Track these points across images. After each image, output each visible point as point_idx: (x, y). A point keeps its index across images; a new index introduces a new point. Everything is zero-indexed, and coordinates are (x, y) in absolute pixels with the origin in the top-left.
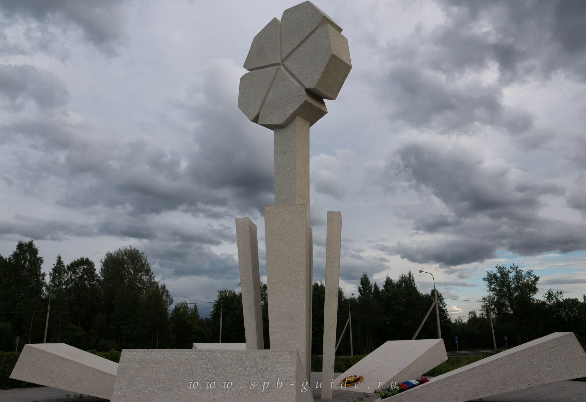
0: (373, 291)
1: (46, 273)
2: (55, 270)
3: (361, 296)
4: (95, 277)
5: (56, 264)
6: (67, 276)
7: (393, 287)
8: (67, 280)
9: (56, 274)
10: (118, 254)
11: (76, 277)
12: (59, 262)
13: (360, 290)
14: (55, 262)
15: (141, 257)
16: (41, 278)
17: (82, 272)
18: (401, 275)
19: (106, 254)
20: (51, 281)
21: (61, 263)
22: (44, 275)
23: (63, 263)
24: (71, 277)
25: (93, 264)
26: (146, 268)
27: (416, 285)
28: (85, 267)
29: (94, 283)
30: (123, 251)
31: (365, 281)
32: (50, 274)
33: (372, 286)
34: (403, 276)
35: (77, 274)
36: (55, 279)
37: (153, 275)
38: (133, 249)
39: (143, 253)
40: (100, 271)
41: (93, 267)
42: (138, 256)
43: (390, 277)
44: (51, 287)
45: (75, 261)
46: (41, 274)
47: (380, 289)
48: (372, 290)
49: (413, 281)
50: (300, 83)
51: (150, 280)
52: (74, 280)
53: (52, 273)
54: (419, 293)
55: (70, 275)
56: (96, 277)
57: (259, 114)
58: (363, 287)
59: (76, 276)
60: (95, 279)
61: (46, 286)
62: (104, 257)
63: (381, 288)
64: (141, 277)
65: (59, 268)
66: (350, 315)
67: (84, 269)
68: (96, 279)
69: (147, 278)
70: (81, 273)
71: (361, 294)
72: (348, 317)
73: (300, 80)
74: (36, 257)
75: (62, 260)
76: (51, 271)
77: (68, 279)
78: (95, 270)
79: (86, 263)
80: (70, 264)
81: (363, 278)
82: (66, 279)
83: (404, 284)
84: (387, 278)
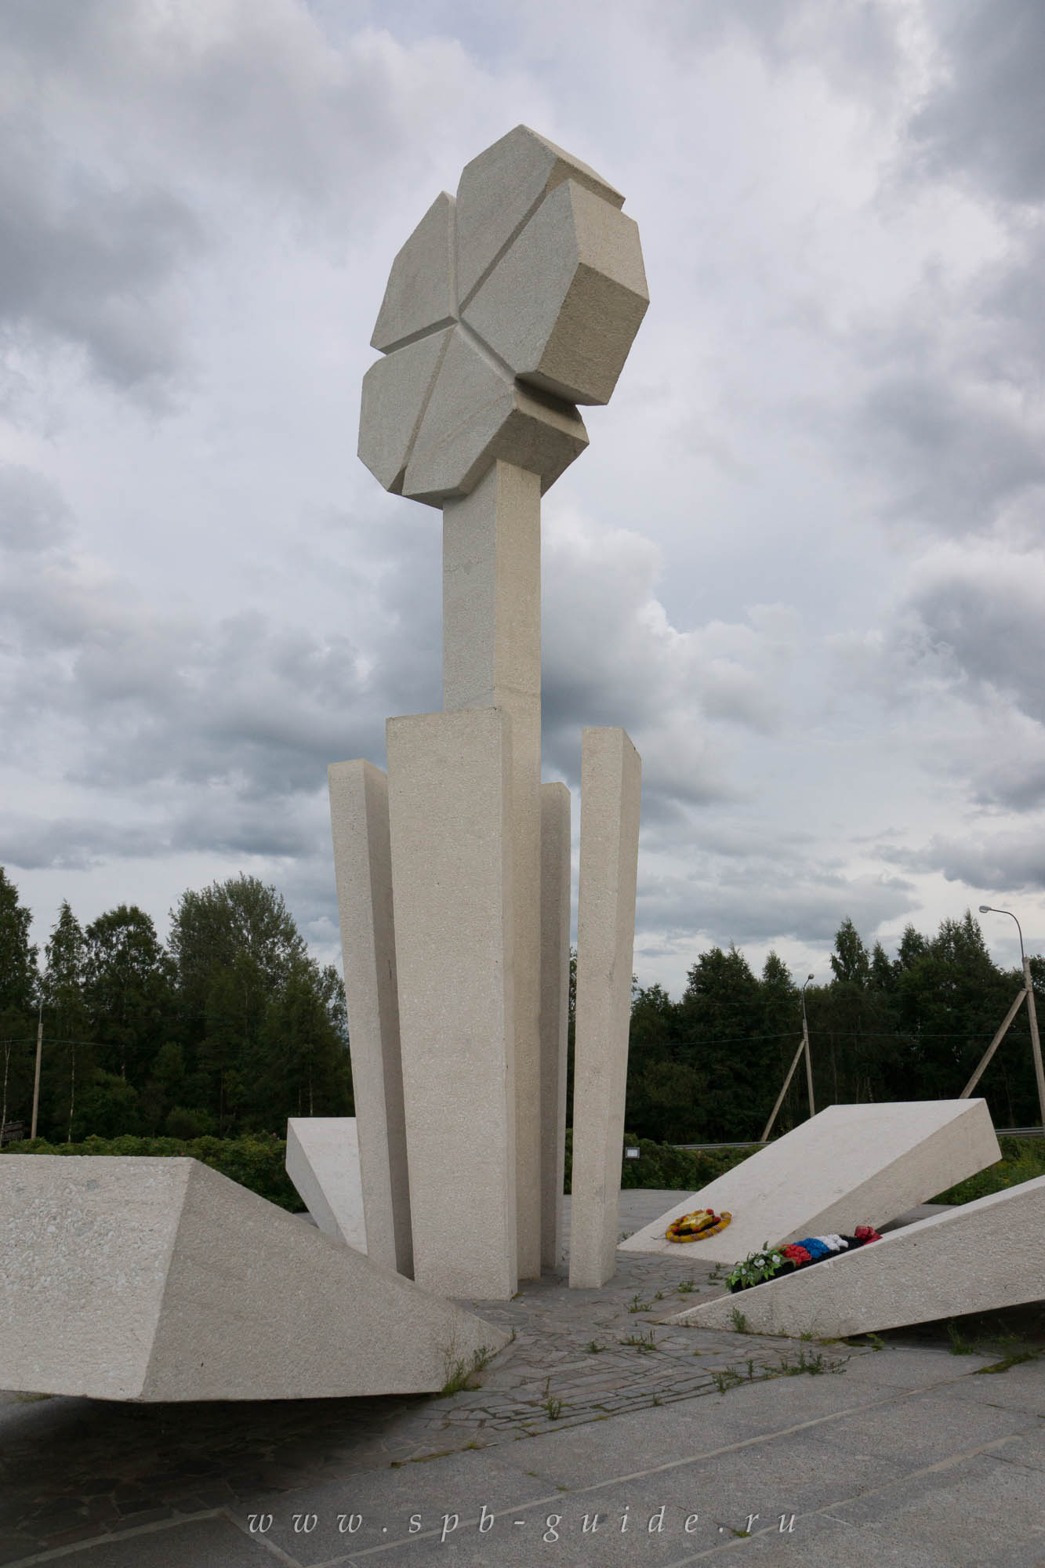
0: (870, 966)
1: (38, 946)
2: (58, 939)
3: (838, 980)
4: (156, 954)
5: (59, 924)
6: (89, 953)
7: (925, 954)
8: (88, 964)
9: (62, 949)
10: (209, 895)
11: (109, 955)
12: (67, 918)
13: (835, 965)
14: (56, 919)
15: (267, 899)
16: (29, 958)
17: (125, 942)
18: (944, 923)
19: (183, 896)
20: (50, 966)
21: (71, 921)
22: (34, 952)
23: (76, 921)
24: (97, 955)
25: (149, 919)
26: (282, 927)
27: (986, 948)
28: (131, 928)
29: (154, 967)
30: (225, 887)
31: (847, 942)
32: (47, 949)
33: (867, 952)
34: (949, 925)
35: (112, 947)
36: (60, 962)
37: (303, 945)
38: (248, 880)
39: (273, 890)
40: (167, 939)
41: (150, 929)
42: (260, 897)
43: (914, 927)
44: (52, 981)
45: (105, 916)
46: (29, 951)
47: (891, 963)
48: (867, 964)
49: (978, 935)
50: (502, 362)
51: (293, 956)
52: (106, 962)
53: (51, 946)
54: (994, 967)
55: (94, 949)
56: (159, 954)
57: (406, 467)
58: (843, 957)
59: (110, 953)
60: (155, 957)
61: (40, 979)
62: (179, 903)
63: (893, 956)
64: (272, 950)
65: (66, 935)
66: (806, 1031)
67: (129, 936)
68: (158, 957)
69: (286, 951)
70: (122, 944)
71: (838, 975)
72: (801, 1037)
73: (502, 356)
74: (14, 909)
75: (74, 912)
76: (49, 942)
77: (91, 959)
78: (155, 935)
79: (131, 918)
80: (94, 923)
81: (844, 934)
82: (87, 961)
83: (952, 945)
84: (906, 932)
